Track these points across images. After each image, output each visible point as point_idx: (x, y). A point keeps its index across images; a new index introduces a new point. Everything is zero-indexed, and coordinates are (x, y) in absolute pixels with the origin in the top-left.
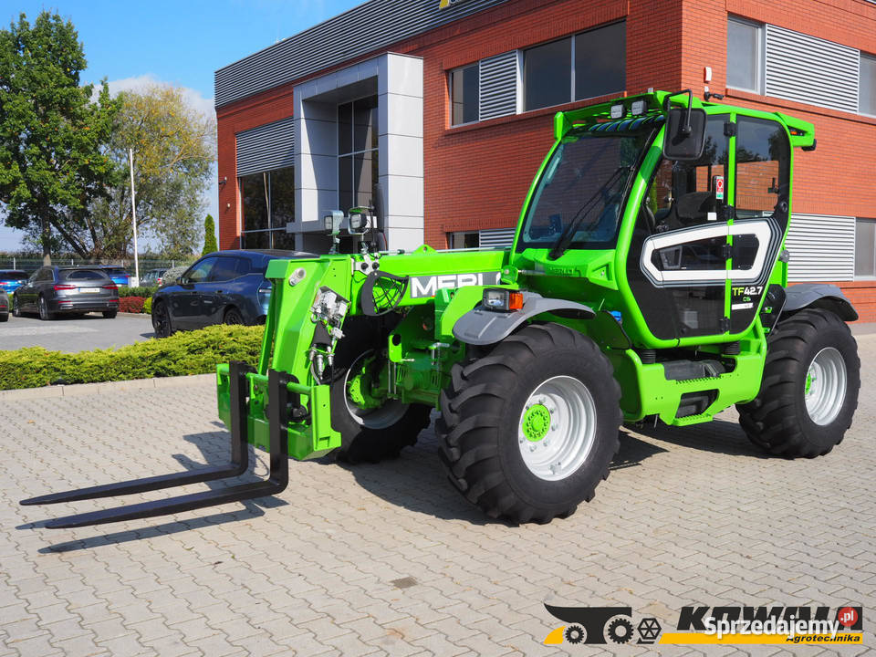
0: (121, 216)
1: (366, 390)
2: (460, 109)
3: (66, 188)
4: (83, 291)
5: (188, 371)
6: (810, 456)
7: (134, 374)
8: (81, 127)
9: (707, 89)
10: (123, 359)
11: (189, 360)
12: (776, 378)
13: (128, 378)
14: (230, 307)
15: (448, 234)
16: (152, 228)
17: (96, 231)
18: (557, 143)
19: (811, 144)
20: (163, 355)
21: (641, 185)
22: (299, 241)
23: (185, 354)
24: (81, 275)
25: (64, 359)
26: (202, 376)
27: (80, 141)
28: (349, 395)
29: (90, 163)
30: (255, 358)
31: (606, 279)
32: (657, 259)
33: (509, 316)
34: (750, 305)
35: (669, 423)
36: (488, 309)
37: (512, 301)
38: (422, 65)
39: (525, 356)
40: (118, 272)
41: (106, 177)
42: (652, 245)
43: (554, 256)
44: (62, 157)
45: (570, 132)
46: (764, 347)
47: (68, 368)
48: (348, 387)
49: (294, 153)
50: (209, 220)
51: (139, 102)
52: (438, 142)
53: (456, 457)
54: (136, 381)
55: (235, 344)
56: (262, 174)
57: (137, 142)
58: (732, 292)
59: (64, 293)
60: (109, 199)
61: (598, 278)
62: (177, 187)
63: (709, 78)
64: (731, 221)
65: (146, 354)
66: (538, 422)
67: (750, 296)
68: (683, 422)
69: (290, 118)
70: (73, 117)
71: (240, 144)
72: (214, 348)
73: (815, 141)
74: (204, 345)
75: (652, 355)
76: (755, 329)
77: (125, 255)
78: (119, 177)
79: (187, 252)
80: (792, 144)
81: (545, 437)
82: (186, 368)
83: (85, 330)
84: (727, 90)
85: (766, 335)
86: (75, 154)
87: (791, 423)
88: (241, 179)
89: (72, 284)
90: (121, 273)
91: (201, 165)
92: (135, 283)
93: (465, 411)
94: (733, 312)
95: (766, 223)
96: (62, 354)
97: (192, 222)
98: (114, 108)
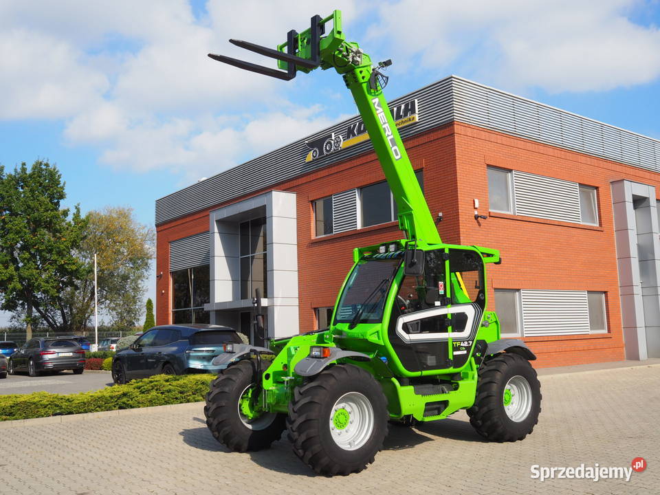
0: (84, 299)
1: (252, 407)
2: (321, 226)
3: (47, 282)
4: (61, 355)
5: (140, 405)
6: (512, 440)
7: (106, 407)
8: (60, 238)
9: (476, 213)
10: (99, 398)
11: (141, 397)
12: (485, 394)
13: (102, 410)
14: (167, 363)
15: (315, 309)
16: (106, 307)
17: (65, 311)
18: (355, 265)
19: (498, 261)
20: (125, 395)
21: (395, 288)
22: (213, 317)
23: (138, 394)
24: (59, 344)
25: (62, 399)
26: (149, 408)
27: (58, 248)
28: (241, 410)
29: (65, 263)
30: (183, 396)
31: (377, 339)
32: (406, 327)
33: (322, 360)
34: (465, 352)
35: (419, 420)
36: (313, 357)
37: (324, 352)
38: (295, 197)
39: (332, 381)
40: (81, 340)
41: (75, 273)
42: (402, 320)
43: (351, 327)
44: (44, 260)
45: (362, 258)
46: (476, 376)
47: (64, 404)
48: (240, 405)
49: (209, 255)
50: (150, 302)
51: (101, 220)
52: (306, 247)
53: (296, 437)
54: (106, 412)
55: (170, 386)
56: (187, 270)
57: (99, 247)
58: (453, 345)
59: (47, 357)
60: (77, 288)
61: (373, 339)
62: (125, 278)
63: (477, 205)
64: (449, 306)
65: (114, 394)
66: (342, 419)
67: (465, 347)
68: (427, 419)
69: (207, 231)
70: (55, 231)
71: (172, 249)
72: (157, 390)
73: (500, 259)
74: (151, 388)
75: (406, 381)
76: (470, 363)
77: (86, 328)
78: (84, 273)
79: (131, 325)
80: (484, 262)
81: (346, 428)
82: (139, 403)
83: (64, 382)
84: (490, 213)
85: (477, 369)
86: (55, 257)
87: (496, 420)
88: (173, 273)
89: (52, 350)
90: (84, 341)
91: (143, 261)
92: (94, 348)
93: (300, 412)
94: (454, 356)
95: (471, 306)
96: (60, 395)
97: (135, 303)
98: (82, 224)
